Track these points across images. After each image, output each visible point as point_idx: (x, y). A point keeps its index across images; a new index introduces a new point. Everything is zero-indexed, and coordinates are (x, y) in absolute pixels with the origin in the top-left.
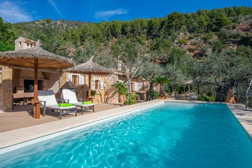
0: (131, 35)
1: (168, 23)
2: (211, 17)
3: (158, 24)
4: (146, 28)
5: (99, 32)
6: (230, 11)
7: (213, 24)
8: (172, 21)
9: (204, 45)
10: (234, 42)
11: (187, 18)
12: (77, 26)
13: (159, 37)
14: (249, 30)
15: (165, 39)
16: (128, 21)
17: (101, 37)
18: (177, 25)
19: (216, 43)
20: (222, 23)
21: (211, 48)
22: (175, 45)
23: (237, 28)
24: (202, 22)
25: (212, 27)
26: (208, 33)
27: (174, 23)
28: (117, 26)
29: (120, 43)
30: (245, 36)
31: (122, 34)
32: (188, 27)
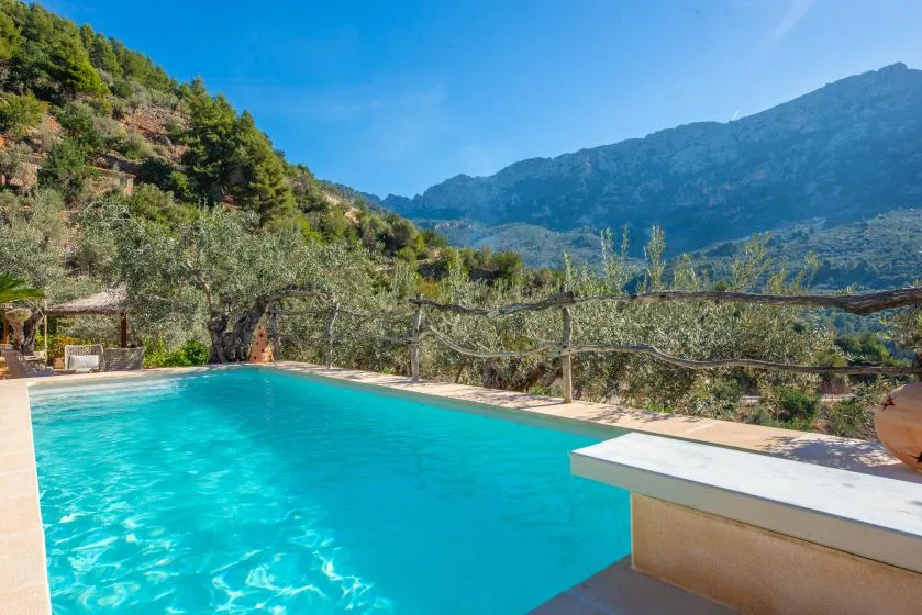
2: (27, 34)
6: (98, 47)
7: (38, 65)
9: (2, 141)
10: (124, 167)
14: (164, 143)
21: (32, 161)
23: (128, 119)
25: (33, 74)
30: (156, 156)
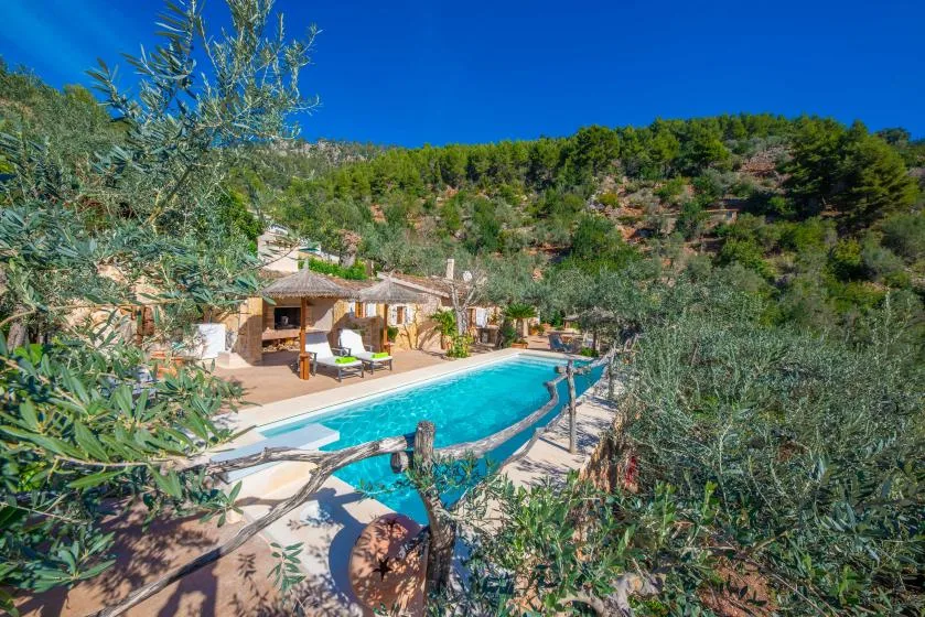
0: (490, 180)
1: (579, 154)
2: (683, 139)
3: (553, 155)
4: (524, 164)
5: (415, 172)
6: (731, 125)
7: (687, 157)
8: (586, 148)
9: (661, 209)
10: (731, 205)
11: (626, 139)
12: (363, 154)
13: (554, 186)
14: (772, 175)
15: (568, 193)
16: (483, 148)
17: (417, 185)
18: (600, 158)
19: (687, 207)
20: (708, 155)
21: (673, 217)
22: (590, 209)
23: (744, 167)
24: (659, 152)
25: (683, 163)
26: (672, 180)
27: (592, 154)
28: (455, 158)
29: (461, 199)
30: (761, 189)
31: (468, 177)
32: (625, 163)
